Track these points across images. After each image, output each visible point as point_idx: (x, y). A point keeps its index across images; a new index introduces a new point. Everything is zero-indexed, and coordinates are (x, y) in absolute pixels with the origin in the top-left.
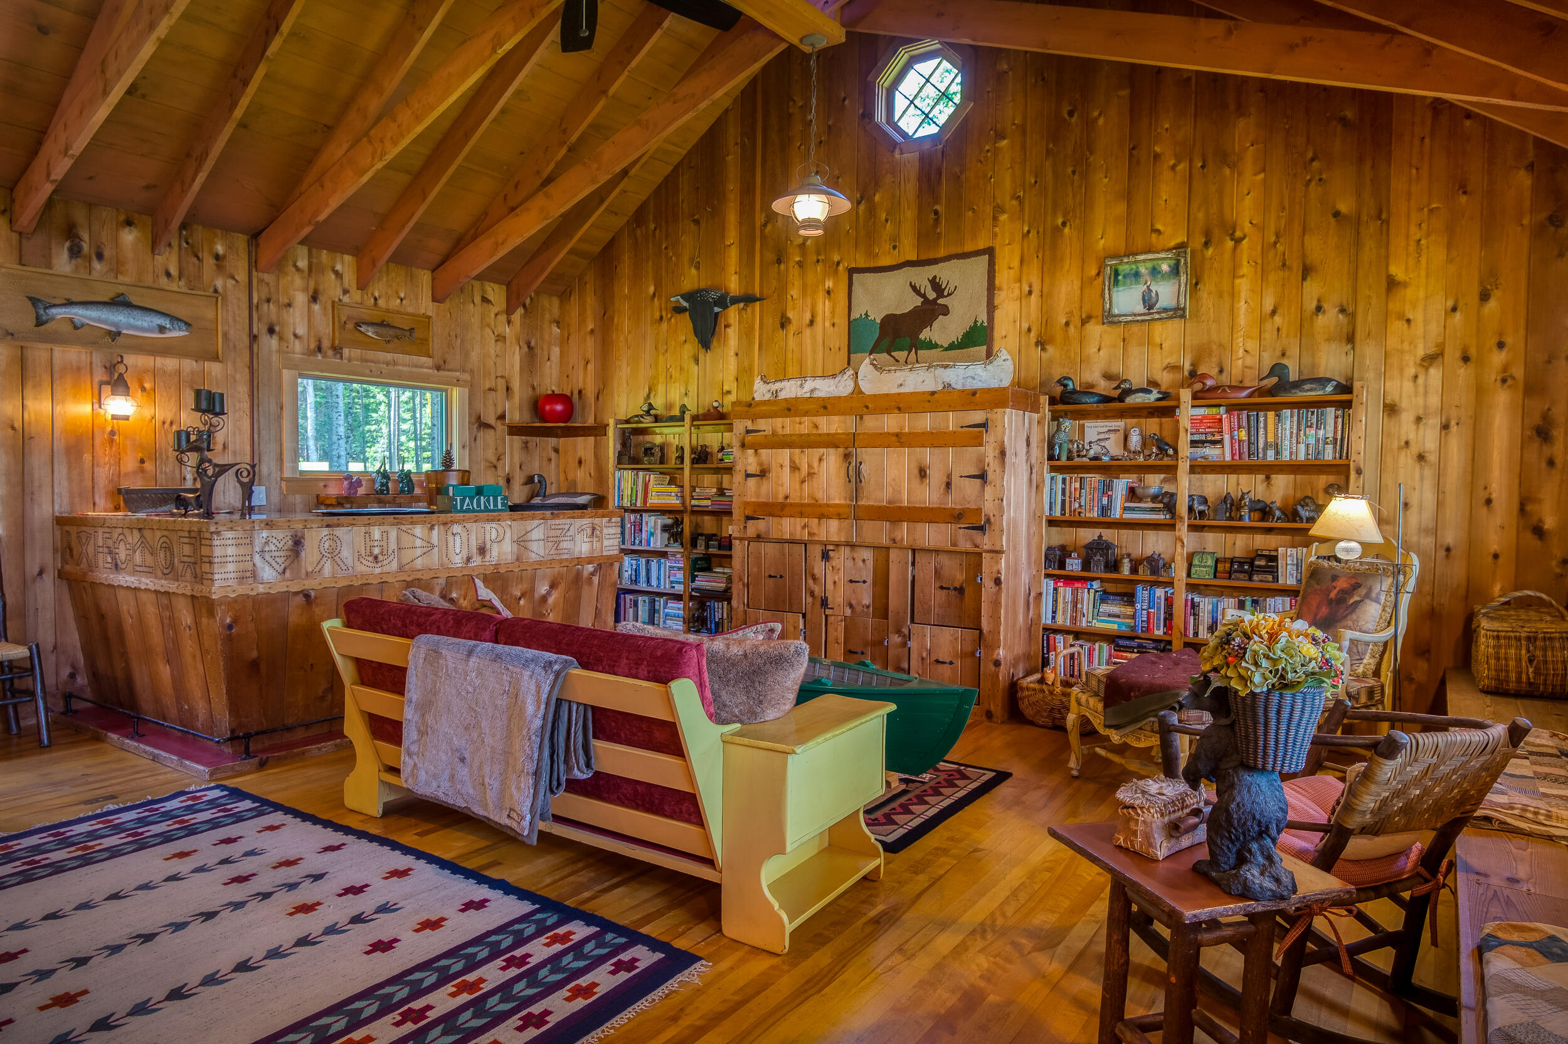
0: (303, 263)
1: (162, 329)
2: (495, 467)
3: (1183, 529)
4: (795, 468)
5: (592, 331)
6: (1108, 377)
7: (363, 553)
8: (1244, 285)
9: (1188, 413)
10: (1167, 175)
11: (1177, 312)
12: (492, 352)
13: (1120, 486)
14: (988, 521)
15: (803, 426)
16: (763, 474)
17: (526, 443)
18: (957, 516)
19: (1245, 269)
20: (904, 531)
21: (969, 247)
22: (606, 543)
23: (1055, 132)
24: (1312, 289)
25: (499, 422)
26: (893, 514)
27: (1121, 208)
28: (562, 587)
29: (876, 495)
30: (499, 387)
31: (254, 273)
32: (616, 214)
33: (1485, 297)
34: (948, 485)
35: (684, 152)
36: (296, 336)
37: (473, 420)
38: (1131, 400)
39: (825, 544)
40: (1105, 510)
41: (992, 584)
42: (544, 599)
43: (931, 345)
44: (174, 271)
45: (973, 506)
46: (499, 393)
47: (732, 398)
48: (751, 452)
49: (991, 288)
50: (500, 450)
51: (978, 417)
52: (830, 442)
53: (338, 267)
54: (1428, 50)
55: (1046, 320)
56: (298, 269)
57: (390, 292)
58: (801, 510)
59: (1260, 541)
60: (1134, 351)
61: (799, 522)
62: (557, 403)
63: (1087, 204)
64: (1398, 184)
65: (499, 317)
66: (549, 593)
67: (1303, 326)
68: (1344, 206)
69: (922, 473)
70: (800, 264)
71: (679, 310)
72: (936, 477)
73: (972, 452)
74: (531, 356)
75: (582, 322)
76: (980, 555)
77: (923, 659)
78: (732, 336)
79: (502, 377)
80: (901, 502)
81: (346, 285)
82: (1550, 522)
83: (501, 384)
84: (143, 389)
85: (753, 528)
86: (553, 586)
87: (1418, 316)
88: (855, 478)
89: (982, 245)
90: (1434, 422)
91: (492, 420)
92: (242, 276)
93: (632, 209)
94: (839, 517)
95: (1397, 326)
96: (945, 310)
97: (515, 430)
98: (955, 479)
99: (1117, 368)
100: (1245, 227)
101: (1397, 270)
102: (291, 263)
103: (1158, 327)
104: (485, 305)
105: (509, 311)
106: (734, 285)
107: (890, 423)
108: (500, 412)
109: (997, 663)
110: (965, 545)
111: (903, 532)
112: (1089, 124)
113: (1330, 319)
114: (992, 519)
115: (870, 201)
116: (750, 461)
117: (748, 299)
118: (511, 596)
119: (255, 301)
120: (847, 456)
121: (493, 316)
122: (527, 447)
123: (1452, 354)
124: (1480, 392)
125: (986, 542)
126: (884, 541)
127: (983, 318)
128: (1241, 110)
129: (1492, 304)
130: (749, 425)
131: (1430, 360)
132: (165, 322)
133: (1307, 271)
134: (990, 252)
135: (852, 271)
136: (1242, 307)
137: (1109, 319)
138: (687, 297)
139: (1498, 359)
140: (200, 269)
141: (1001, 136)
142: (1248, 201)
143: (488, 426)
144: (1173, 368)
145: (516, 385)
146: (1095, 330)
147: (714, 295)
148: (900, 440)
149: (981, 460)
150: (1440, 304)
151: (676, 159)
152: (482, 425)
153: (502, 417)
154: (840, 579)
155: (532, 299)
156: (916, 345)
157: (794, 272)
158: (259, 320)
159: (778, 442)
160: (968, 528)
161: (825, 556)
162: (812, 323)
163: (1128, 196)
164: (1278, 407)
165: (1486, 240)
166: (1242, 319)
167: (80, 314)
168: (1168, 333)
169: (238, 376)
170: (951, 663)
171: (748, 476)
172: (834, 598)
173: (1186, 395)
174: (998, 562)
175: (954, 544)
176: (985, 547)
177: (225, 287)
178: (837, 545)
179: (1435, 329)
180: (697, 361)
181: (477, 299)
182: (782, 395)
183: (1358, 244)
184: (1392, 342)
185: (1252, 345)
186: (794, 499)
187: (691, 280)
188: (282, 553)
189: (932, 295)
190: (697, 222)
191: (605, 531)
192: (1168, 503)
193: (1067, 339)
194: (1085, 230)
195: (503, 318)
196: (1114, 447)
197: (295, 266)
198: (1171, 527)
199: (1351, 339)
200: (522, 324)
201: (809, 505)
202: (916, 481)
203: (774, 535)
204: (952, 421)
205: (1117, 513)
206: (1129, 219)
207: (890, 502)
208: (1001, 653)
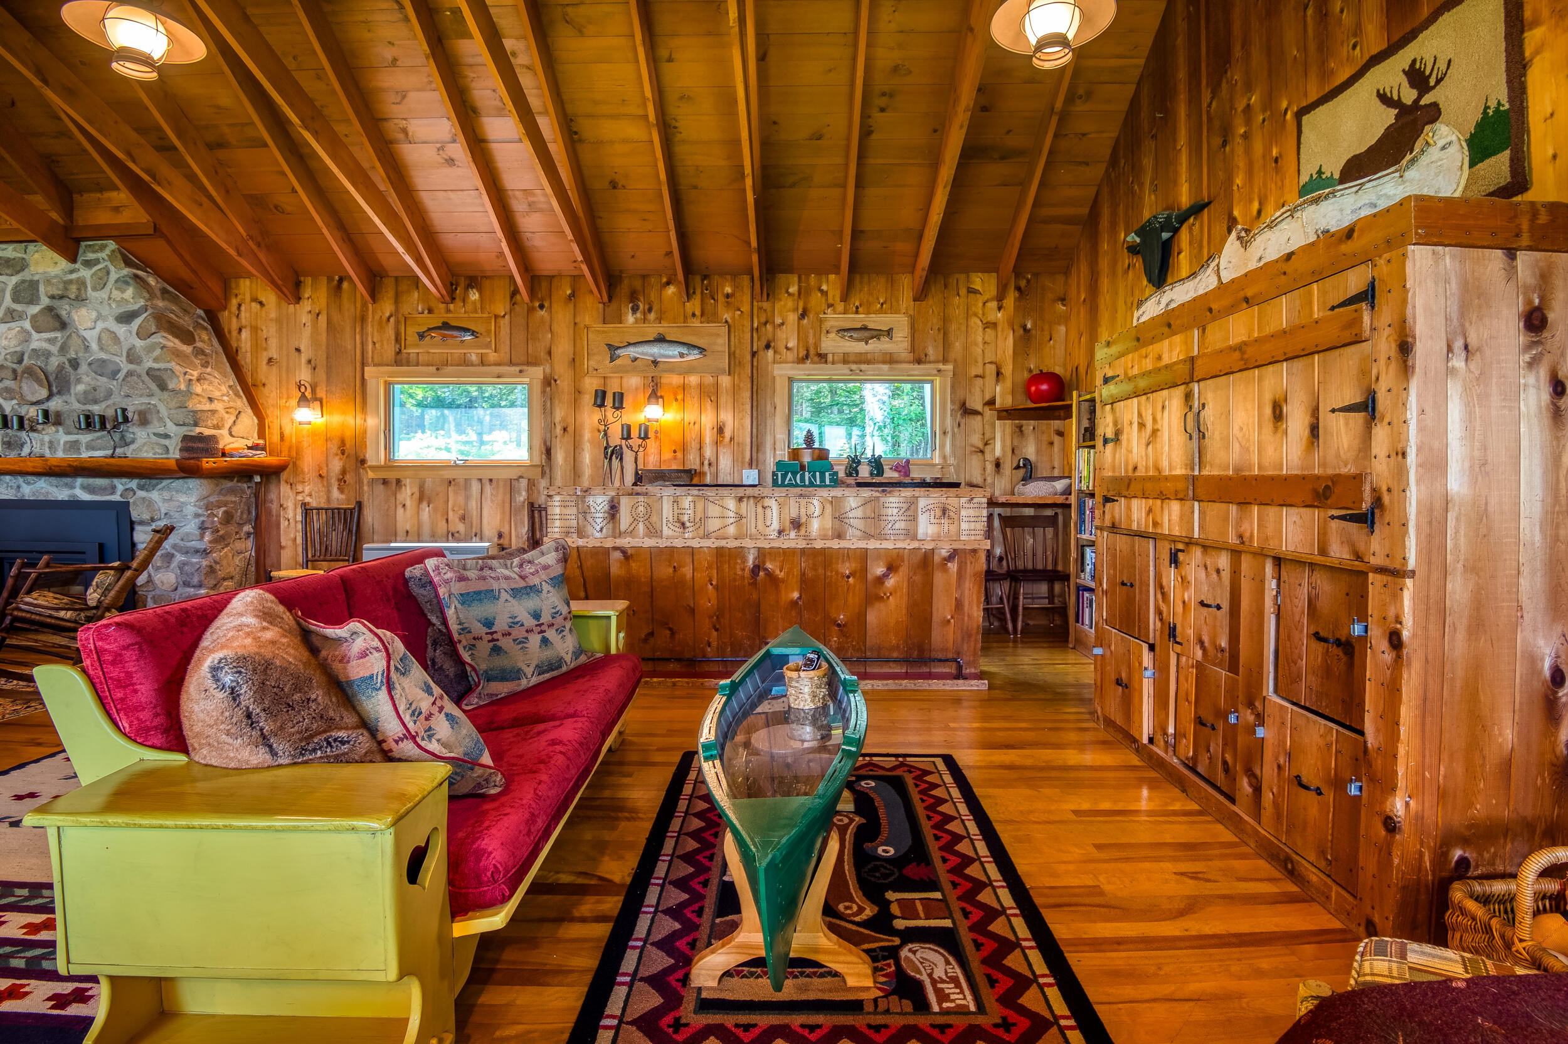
0: (793, 289)
1: (682, 355)
2: (982, 452)
4: (1142, 425)
7: (671, 519)
12: (980, 339)
14: (1378, 502)
15: (1148, 360)
17: (1020, 427)
18: (1326, 492)
20: (1253, 521)
22: (964, 526)
25: (987, 408)
26: (1241, 490)
28: (904, 571)
29: (1221, 457)
30: (988, 372)
31: (755, 303)
32: (1087, 164)
34: (1314, 430)
35: (1142, 62)
36: (787, 348)
37: (956, 407)
39: (1173, 540)
41: (1384, 645)
42: (880, 580)
44: (698, 313)
45: (1350, 469)
46: (987, 379)
50: (987, 436)
52: (1172, 377)
53: (824, 287)
56: (790, 294)
57: (871, 299)
58: (1147, 487)
61: (1144, 505)
62: (1042, 384)
65: (989, 304)
66: (885, 576)
69: (1278, 412)
70: (1246, 136)
72: (1297, 416)
73: (1350, 357)
74: (1025, 339)
75: (1078, 293)
76: (1365, 574)
77: (1279, 767)
79: (991, 363)
80: (1251, 468)
81: (830, 301)
83: (991, 369)
84: (676, 400)
85: (1109, 513)
86: (891, 568)
88: (1196, 432)
91: (978, 407)
92: (746, 308)
93: (1107, 152)
94: (1181, 496)
96: (1433, 113)
97: (1006, 414)
98: (1325, 418)
102: (783, 290)
104: (971, 295)
105: (1000, 298)
106: (1185, 197)
108: (987, 397)
109: (1391, 825)
110: (1339, 552)
111: (1252, 523)
114: (1386, 499)
117: (1196, 211)
118: (837, 573)
119: (755, 325)
120: (1189, 398)
121: (981, 305)
122: (1021, 431)
125: (1376, 549)
126: (1231, 538)
130: (1108, 371)
132: (684, 350)
138: (1140, 230)
140: (716, 307)
143: (976, 413)
145: (1008, 370)
149: (1365, 371)
151: (1137, 73)
152: (967, 411)
153: (991, 403)
154: (1190, 599)
155: (1028, 281)
157: (1239, 150)
158: (759, 339)
160: (1342, 518)
161: (1174, 560)
167: (632, 351)
169: (742, 385)
170: (1319, 792)
172: (1183, 626)
174: (1396, 595)
175: (1323, 551)
176: (1374, 561)
177: (733, 318)
178: (1186, 542)
181: (963, 292)
186: (1141, 470)
188: (601, 515)
189: (1411, 96)
190: (1155, 137)
191: (963, 513)
195: (994, 304)
197: (787, 292)
200: (1017, 308)
201: (1151, 478)
202: (1269, 428)
203: (1126, 524)
204: (1316, 300)
207: (1237, 470)
208: (1398, 806)
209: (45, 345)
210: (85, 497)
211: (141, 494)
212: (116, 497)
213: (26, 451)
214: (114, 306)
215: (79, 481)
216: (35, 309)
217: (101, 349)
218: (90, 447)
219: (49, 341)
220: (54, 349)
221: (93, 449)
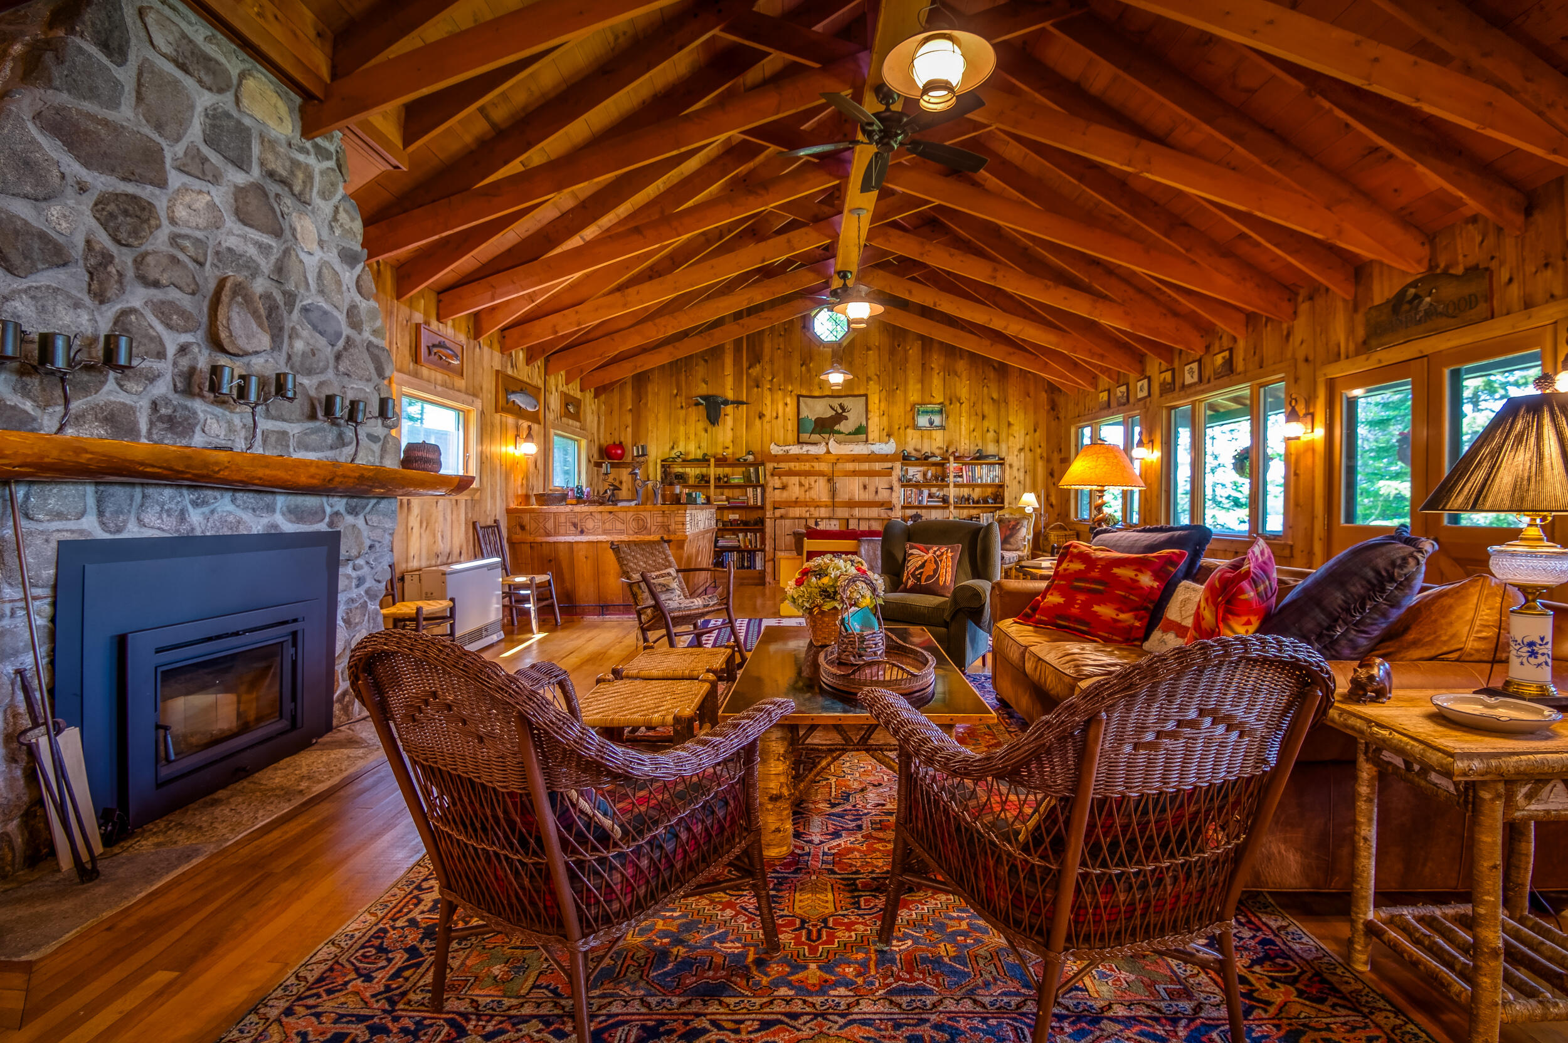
3: (952, 508)
4: (801, 485)
5: (630, 410)
6: (916, 450)
8: (963, 420)
9: (952, 466)
10: (936, 376)
11: (942, 428)
12: (591, 419)
13: (926, 492)
14: (894, 506)
15: (807, 466)
16: (784, 487)
18: (881, 504)
19: (964, 414)
20: (857, 512)
21: (856, 393)
23: (892, 352)
24: (986, 424)
25: (592, 459)
26: (851, 504)
27: (919, 386)
29: (843, 496)
33: (1035, 431)
34: (877, 492)
37: (587, 458)
38: (931, 460)
39: (816, 519)
40: (920, 502)
43: (839, 432)
44: (531, 376)
45: (888, 500)
46: (592, 443)
47: (730, 451)
48: (776, 478)
49: (867, 411)
51: (889, 465)
52: (821, 474)
54: (1047, 363)
55: (890, 427)
56: (553, 374)
58: (806, 504)
59: (974, 512)
60: (926, 441)
61: (804, 509)
63: (906, 383)
64: (1011, 391)
67: (983, 438)
68: (995, 396)
69: (865, 487)
70: (770, 389)
71: (698, 404)
72: (872, 489)
73: (886, 479)
75: (621, 405)
78: (729, 421)
79: (593, 434)
80: (855, 499)
81: (563, 382)
82: (1054, 502)
83: (593, 438)
85: (778, 513)
87: (1017, 435)
88: (833, 492)
89: (862, 392)
90: (1022, 470)
92: (543, 378)
94: (826, 506)
95: (1011, 438)
96: (846, 418)
98: (880, 490)
99: (919, 447)
100: (963, 399)
101: (1011, 420)
103: (934, 432)
105: (595, 397)
106: (730, 395)
107: (850, 466)
108: (592, 453)
110: (884, 516)
112: (906, 351)
113: (991, 435)
115: (807, 366)
116: (776, 482)
117: (738, 403)
119: (545, 391)
120: (829, 480)
123: (1027, 449)
124: (1035, 461)
126: (847, 516)
127: (864, 423)
128: (961, 357)
129: (1038, 434)
130: (776, 465)
131: (1021, 450)
133: (984, 417)
134: (866, 396)
135: (799, 397)
136: (963, 428)
137: (916, 427)
138: (705, 398)
139: (1039, 451)
141: (869, 349)
142: (964, 390)
143: (590, 461)
144: (939, 448)
145: (596, 438)
146: (910, 431)
147: (720, 400)
148: (855, 473)
149: (891, 482)
150: (1023, 432)
153: (593, 456)
156: (833, 432)
157: (767, 394)
159: (791, 473)
160: (885, 510)
161: (817, 524)
162: (777, 417)
163: (922, 382)
164: (981, 464)
165: (1035, 413)
166: (963, 432)
168: (938, 435)
171: (775, 489)
173: (951, 459)
175: (879, 516)
176: (893, 516)
178: (822, 519)
179: (1022, 440)
180: (706, 431)
182: (791, 452)
183: (999, 409)
184: (1010, 444)
185: (967, 442)
186: (802, 498)
187: (703, 389)
189: (840, 411)
190: (706, 361)
192: (945, 500)
193: (899, 434)
194: (905, 392)
196: (919, 477)
198: (948, 507)
199: (998, 442)
200: (598, 404)
201: (810, 502)
202: (862, 491)
203: (791, 515)
204: (877, 466)
205: (925, 503)
206: (923, 390)
207: (849, 500)
209: (252, 251)
210: (288, 527)
211: (350, 519)
212: (322, 527)
213: (198, 440)
214: (338, 232)
215: (281, 501)
216: (239, 178)
217: (321, 292)
218: (303, 446)
219: (260, 246)
220: (266, 265)
221: (307, 448)
